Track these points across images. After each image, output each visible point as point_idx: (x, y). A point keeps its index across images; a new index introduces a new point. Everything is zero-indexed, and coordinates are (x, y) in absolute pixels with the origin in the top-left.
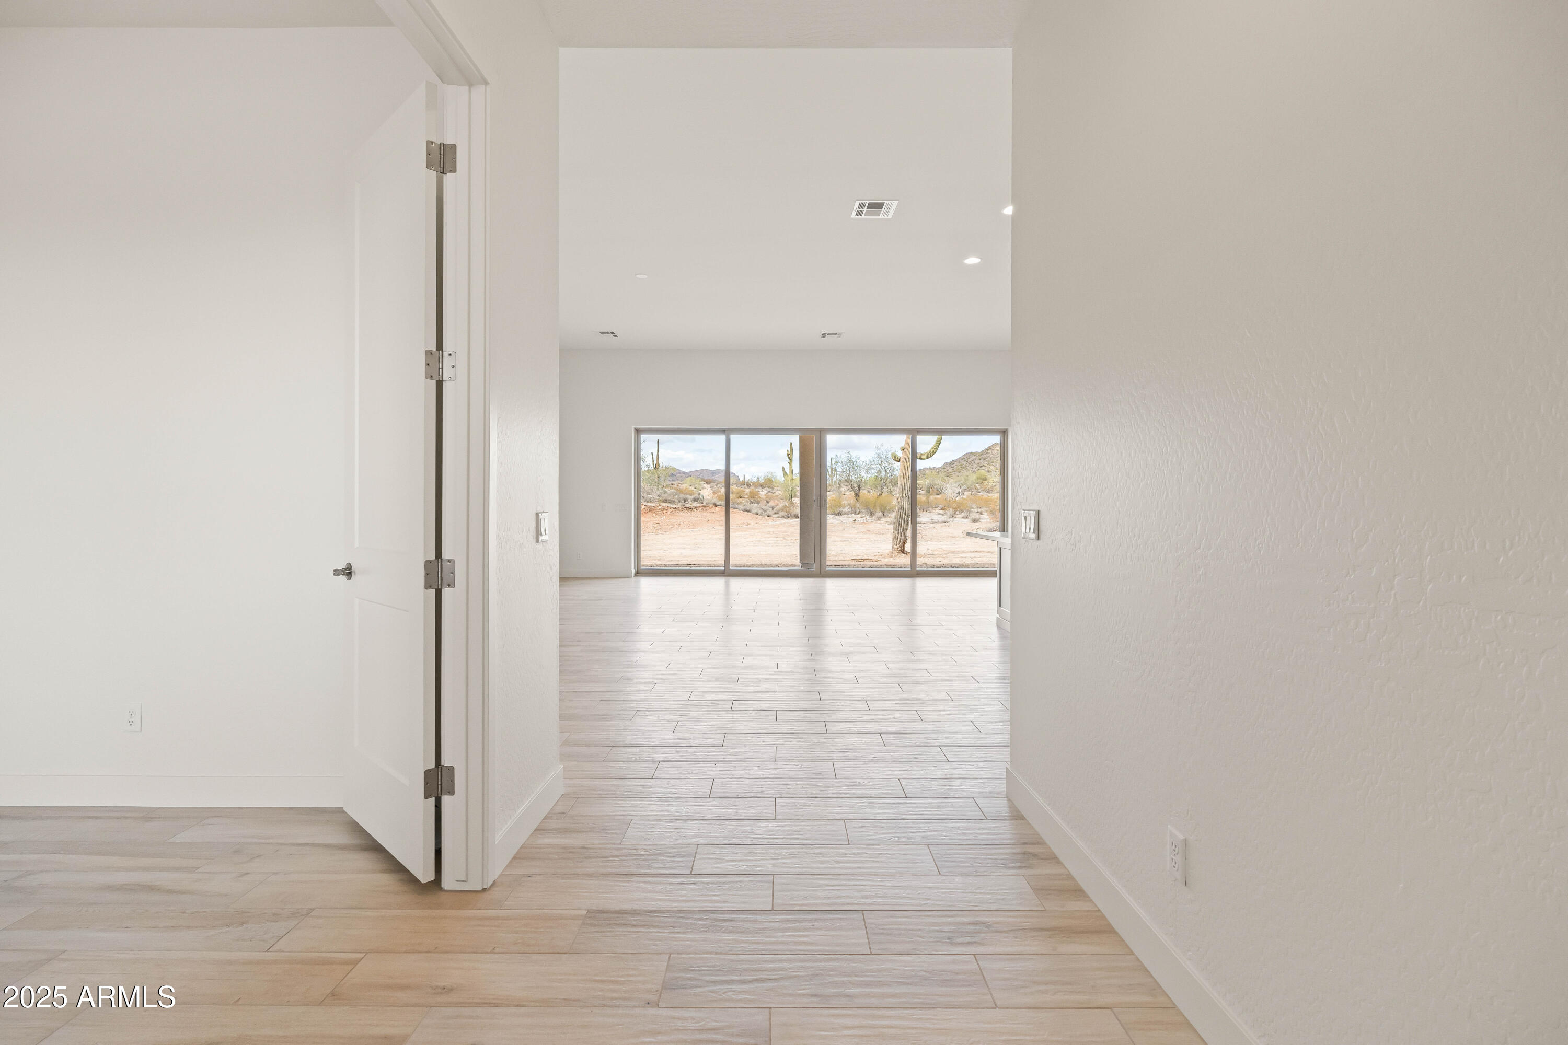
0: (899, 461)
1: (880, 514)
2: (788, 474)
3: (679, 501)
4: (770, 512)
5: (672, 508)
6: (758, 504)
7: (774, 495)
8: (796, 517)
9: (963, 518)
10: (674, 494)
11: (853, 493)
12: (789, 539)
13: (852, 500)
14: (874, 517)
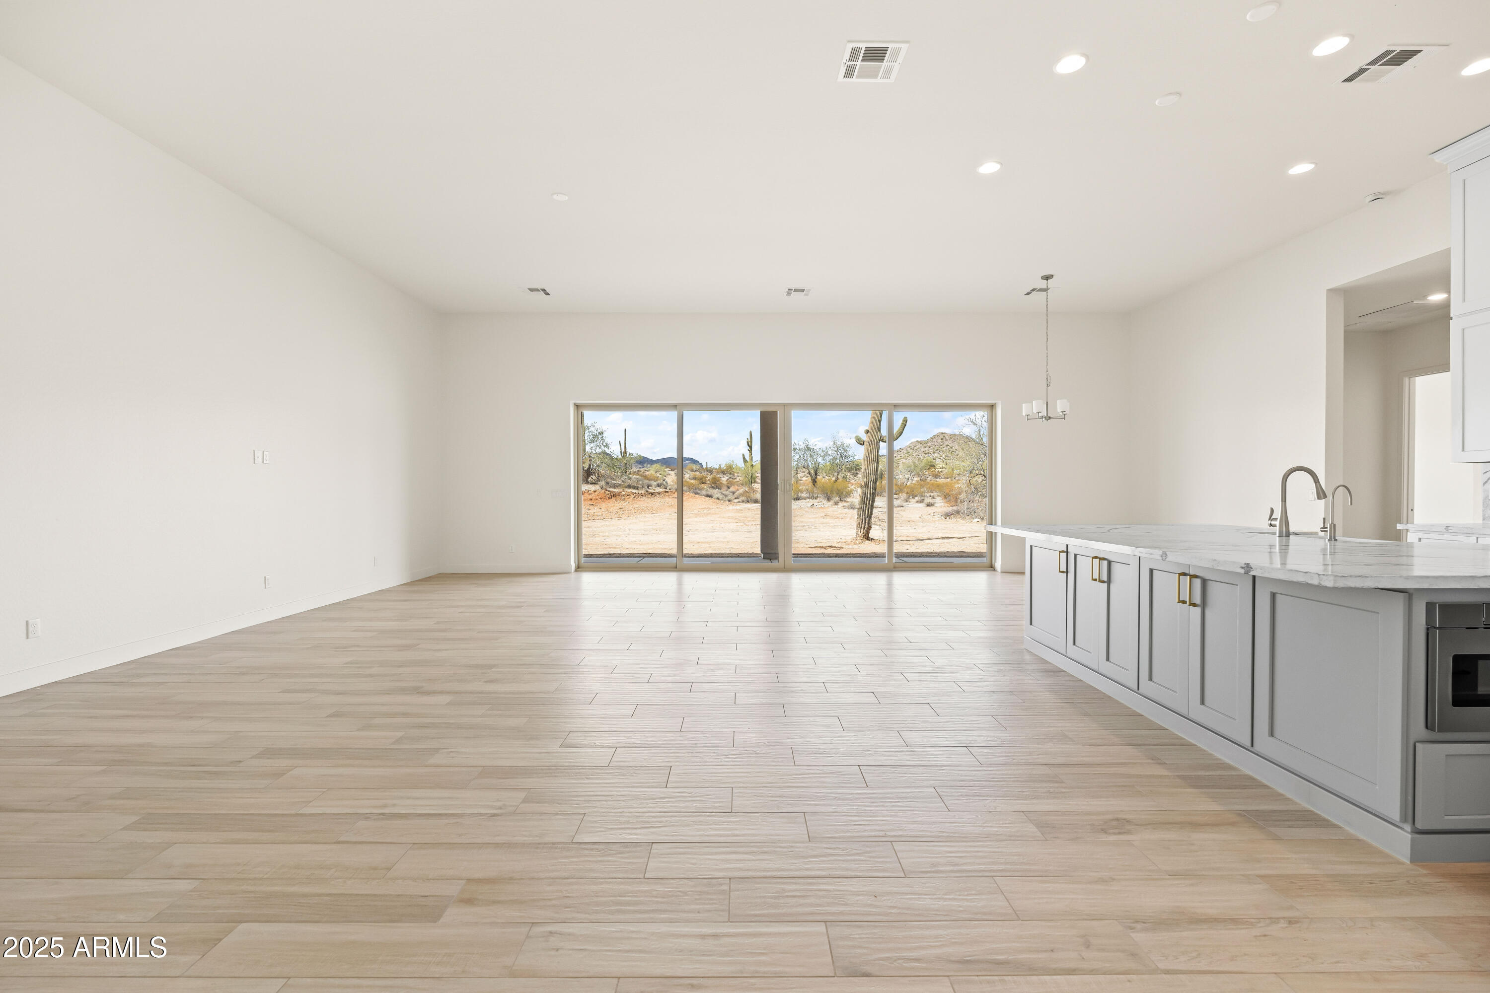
0: (863, 444)
1: (837, 499)
2: (748, 461)
3: (643, 487)
4: (731, 497)
5: (635, 493)
6: (719, 489)
7: (735, 480)
8: (756, 501)
9: (917, 502)
10: (638, 480)
11: (809, 479)
12: (749, 524)
13: (810, 485)
14: (832, 502)
